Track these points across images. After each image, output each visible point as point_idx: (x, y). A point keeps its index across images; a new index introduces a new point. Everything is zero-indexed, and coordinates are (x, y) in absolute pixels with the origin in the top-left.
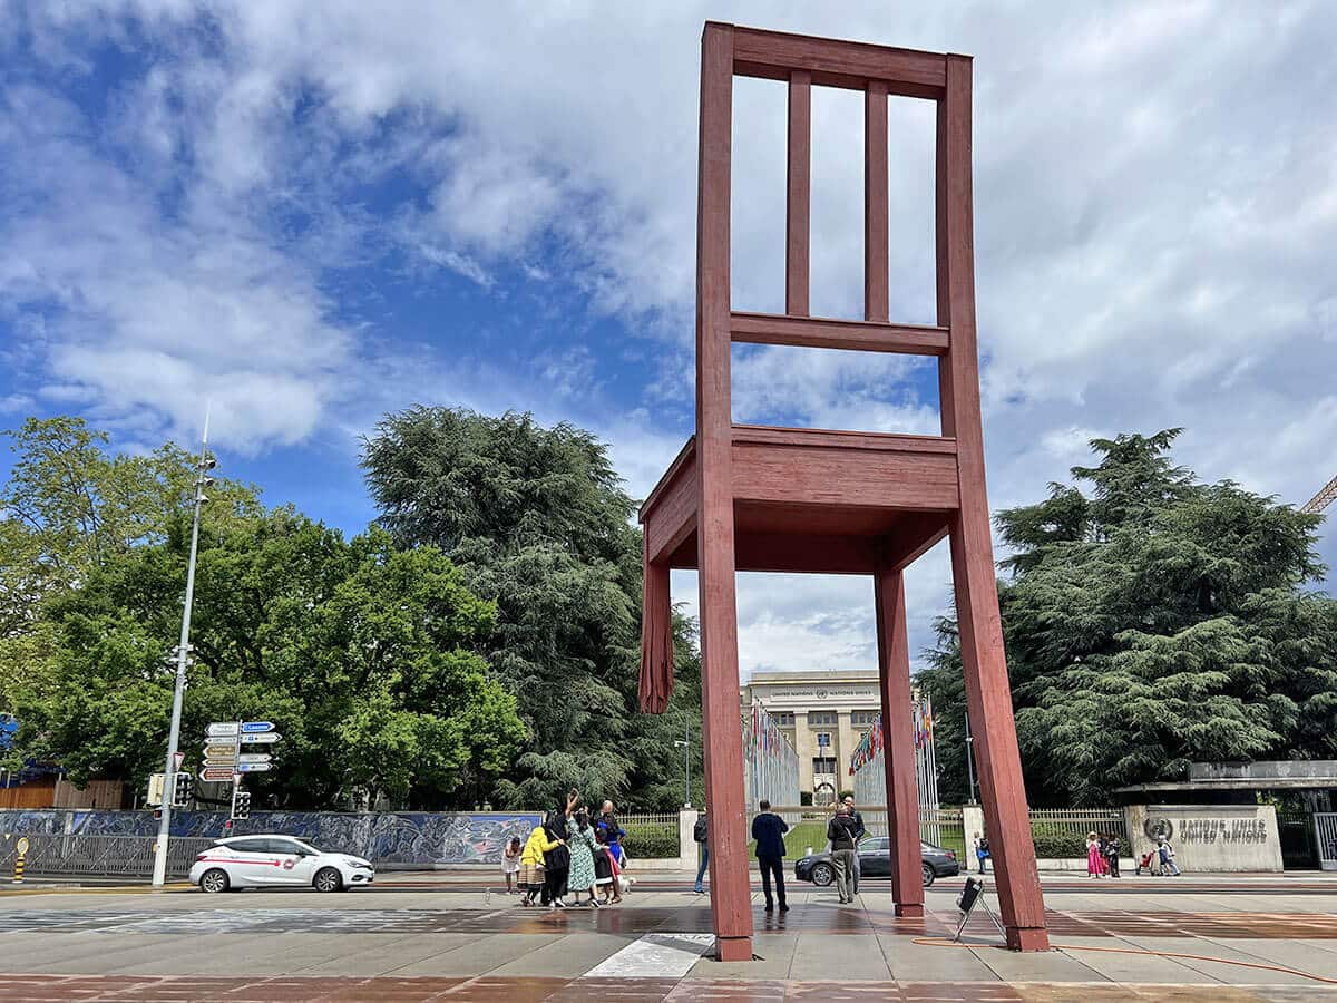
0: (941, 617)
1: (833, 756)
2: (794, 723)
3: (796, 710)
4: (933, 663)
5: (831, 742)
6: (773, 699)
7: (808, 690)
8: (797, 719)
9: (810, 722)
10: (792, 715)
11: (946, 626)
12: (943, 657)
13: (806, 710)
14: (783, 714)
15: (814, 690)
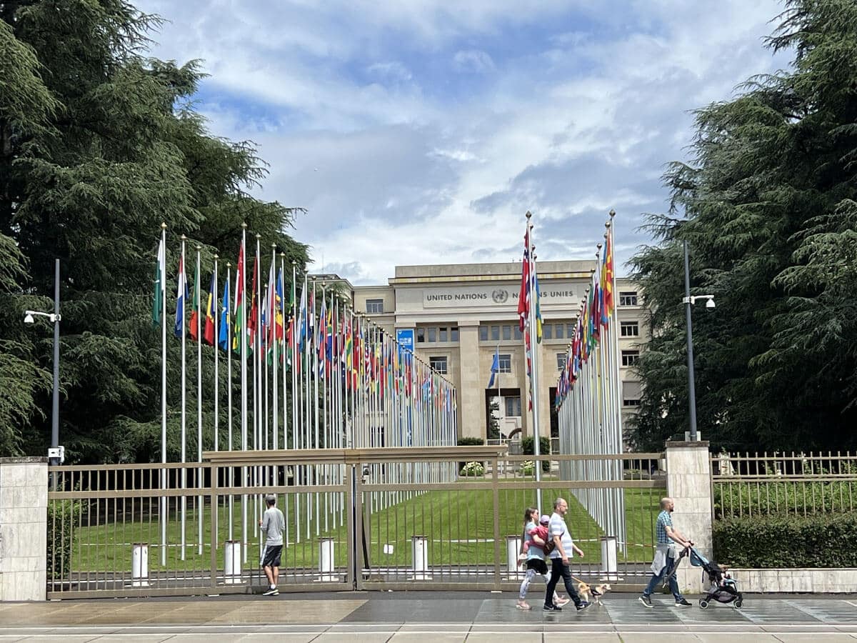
0: (677, 164)
1: (515, 386)
2: (456, 339)
3: (461, 321)
4: (661, 238)
5: (513, 367)
6: (427, 303)
7: (481, 291)
8: (463, 333)
9: (483, 337)
10: (455, 327)
11: (684, 177)
12: (677, 227)
13: (476, 320)
14: (443, 327)
15: (488, 290)
